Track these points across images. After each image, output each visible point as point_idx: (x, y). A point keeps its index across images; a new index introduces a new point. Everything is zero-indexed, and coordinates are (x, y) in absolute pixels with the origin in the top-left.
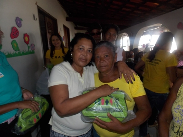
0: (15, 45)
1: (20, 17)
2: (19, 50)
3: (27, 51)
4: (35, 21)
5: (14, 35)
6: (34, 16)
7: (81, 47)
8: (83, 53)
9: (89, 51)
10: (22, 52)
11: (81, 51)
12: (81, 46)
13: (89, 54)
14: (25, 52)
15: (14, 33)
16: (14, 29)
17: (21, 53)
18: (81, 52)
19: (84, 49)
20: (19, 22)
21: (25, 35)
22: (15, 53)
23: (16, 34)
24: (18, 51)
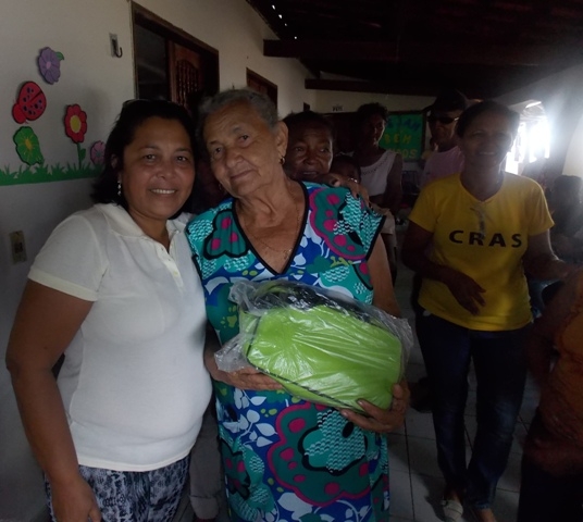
0: (29, 144)
1: (55, 48)
2: (41, 163)
3: (72, 167)
4: (116, 58)
5: (25, 108)
6: (114, 43)
7: (149, 151)
8: (158, 169)
9: (180, 158)
10: (54, 170)
11: (150, 162)
12: (147, 147)
13: (182, 168)
14: (65, 170)
15: (28, 103)
16: (28, 90)
17: (50, 171)
18: (152, 167)
19: (159, 157)
20: (48, 65)
21: (72, 110)
22: (24, 169)
23: (36, 106)
24: (37, 165)
